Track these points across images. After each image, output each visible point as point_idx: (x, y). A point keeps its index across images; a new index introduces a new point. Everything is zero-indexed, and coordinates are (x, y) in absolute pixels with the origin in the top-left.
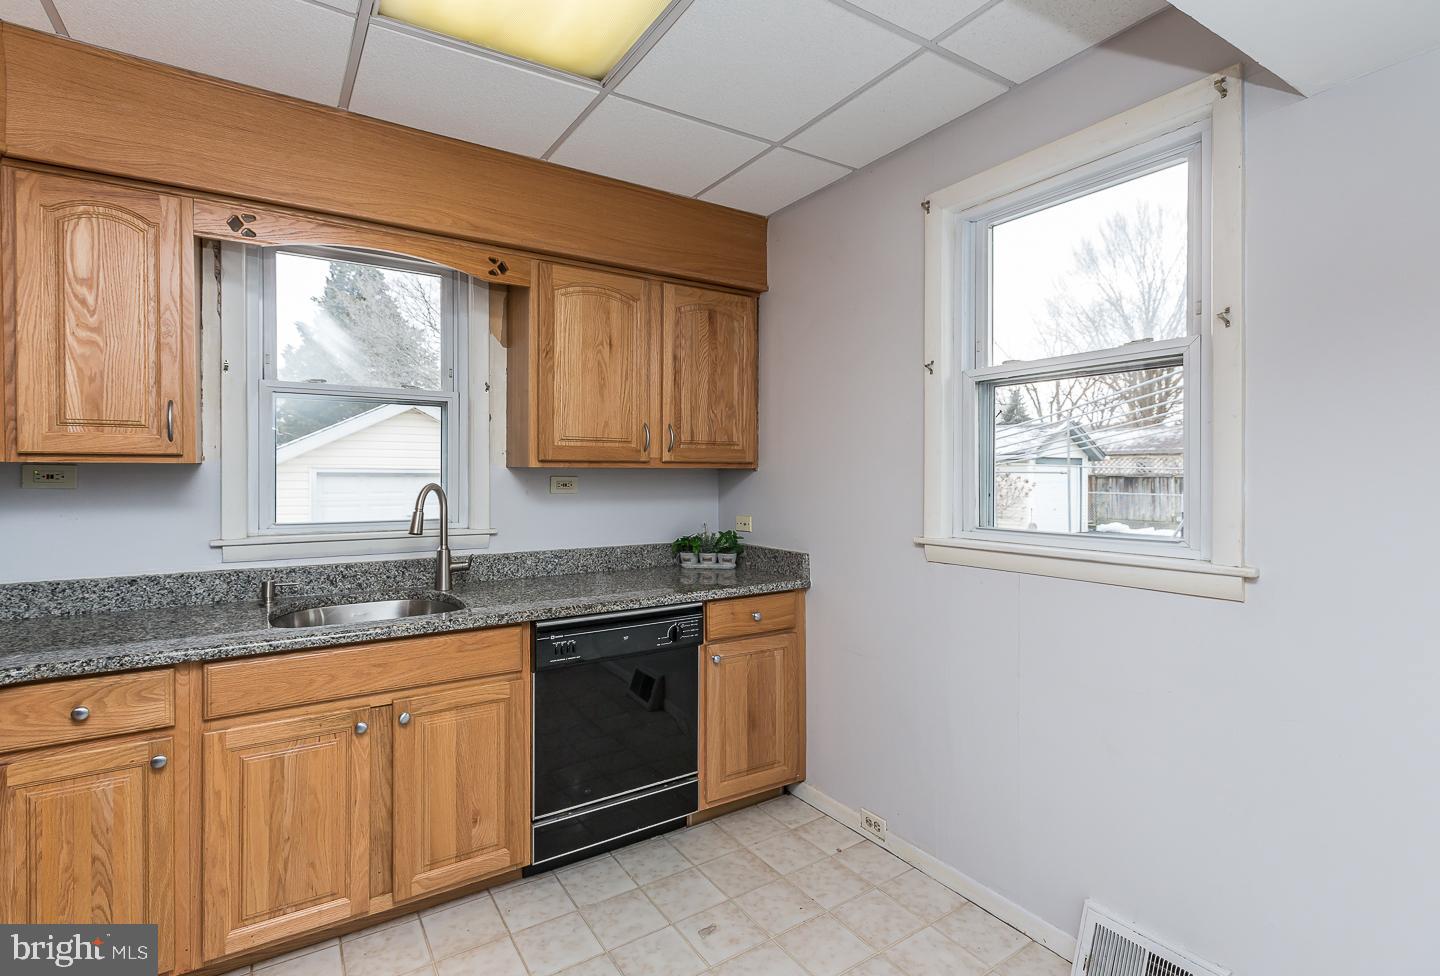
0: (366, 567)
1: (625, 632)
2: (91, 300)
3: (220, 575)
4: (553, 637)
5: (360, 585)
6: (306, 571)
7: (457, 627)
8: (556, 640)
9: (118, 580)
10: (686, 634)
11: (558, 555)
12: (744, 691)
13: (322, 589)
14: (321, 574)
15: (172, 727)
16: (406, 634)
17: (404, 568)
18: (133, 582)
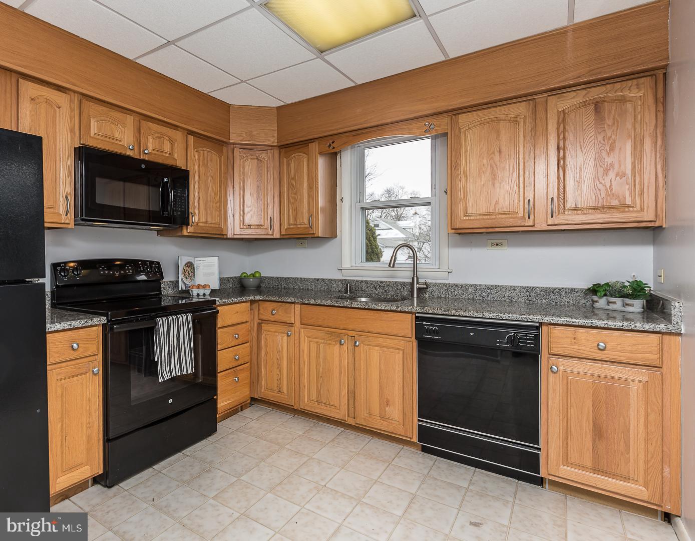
0: (388, 283)
1: (472, 330)
2: (294, 184)
3: (340, 280)
4: (424, 323)
5: (386, 291)
6: (366, 282)
7: (378, 308)
8: (427, 325)
9: (315, 279)
10: (523, 343)
11: (488, 288)
12: (589, 403)
13: (372, 291)
14: (372, 284)
15: (293, 324)
16: (357, 306)
17: (404, 285)
18: (318, 280)
